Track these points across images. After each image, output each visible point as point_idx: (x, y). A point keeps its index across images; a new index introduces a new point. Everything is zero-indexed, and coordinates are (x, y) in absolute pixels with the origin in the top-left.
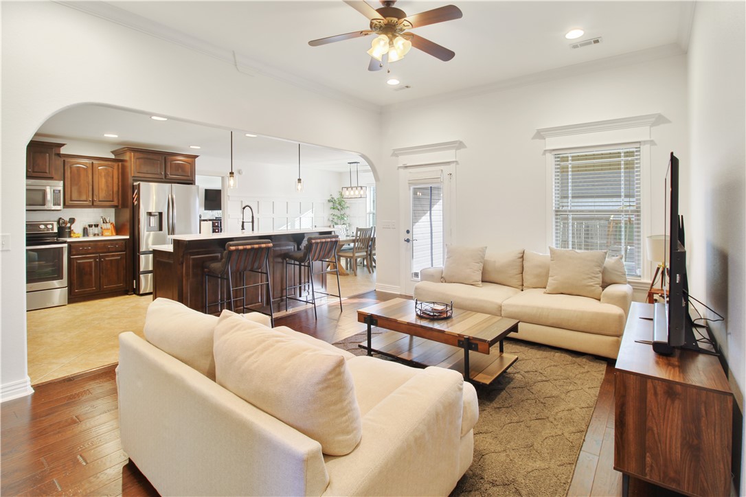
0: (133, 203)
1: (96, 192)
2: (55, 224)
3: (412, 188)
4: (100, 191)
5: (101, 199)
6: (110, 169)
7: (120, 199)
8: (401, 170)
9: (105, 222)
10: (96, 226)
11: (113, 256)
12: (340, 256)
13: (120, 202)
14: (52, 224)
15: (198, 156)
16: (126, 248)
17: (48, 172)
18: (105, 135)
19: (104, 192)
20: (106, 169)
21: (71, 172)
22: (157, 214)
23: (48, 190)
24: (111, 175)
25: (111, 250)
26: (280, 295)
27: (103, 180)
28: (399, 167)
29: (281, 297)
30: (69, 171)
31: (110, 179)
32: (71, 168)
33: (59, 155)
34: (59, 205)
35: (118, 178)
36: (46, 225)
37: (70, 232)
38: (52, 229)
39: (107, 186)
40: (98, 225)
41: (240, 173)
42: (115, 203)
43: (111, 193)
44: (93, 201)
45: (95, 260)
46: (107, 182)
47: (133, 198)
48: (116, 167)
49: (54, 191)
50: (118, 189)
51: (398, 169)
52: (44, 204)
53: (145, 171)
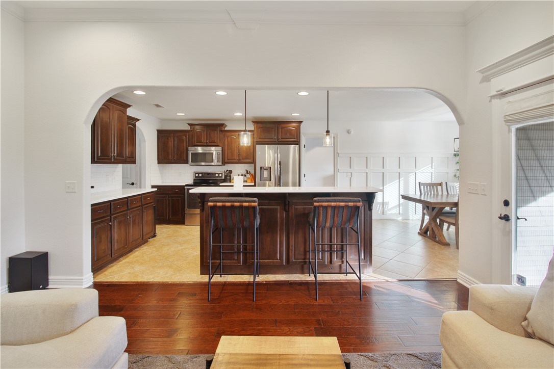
2: (224, 173)
3: (513, 129)
4: (243, 152)
8: (496, 102)
12: (442, 222)
14: (222, 174)
15: (302, 122)
17: (216, 142)
18: (235, 114)
22: (268, 168)
23: (214, 153)
26: (303, 257)
28: (493, 97)
29: (305, 259)
30: (227, 140)
32: (227, 138)
33: (221, 131)
34: (220, 162)
36: (219, 174)
37: (231, 179)
38: (222, 176)
41: (348, 133)
42: (252, 161)
43: (249, 153)
44: (239, 159)
49: (217, 153)
51: (490, 101)
52: (212, 162)
53: (264, 137)
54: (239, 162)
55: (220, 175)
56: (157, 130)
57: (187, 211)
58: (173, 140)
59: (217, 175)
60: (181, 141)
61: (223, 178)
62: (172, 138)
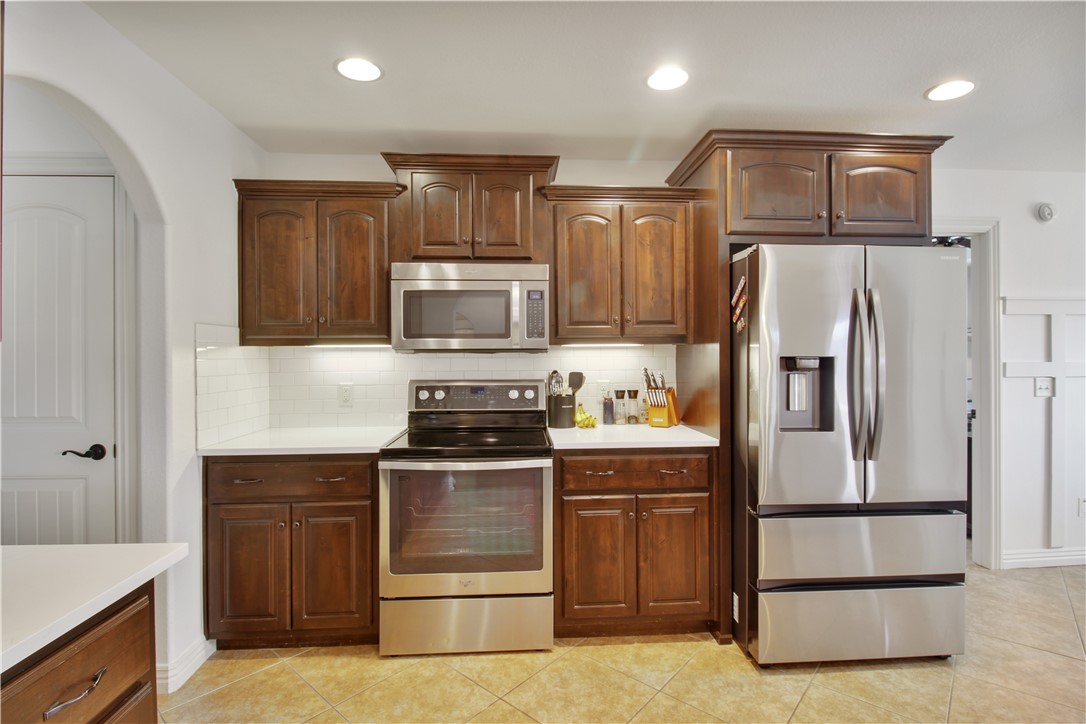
0: (732, 326)
1: (629, 297)
2: (543, 386)
4: (641, 291)
5: (641, 318)
6: (666, 224)
7: (692, 315)
9: (651, 384)
10: (634, 394)
11: (674, 502)
13: (692, 323)
14: (535, 389)
16: (710, 482)
17: (519, 243)
19: (650, 294)
20: (655, 224)
21: (570, 240)
22: (815, 364)
23: (516, 293)
24: (668, 241)
25: (668, 483)
27: (649, 258)
30: (566, 237)
31: (665, 255)
32: (570, 227)
33: (544, 191)
34: (541, 335)
35: (686, 251)
36: (523, 391)
37: (572, 412)
38: (535, 400)
39: (658, 275)
40: (636, 392)
42: (678, 328)
43: (669, 297)
44: (623, 322)
45: (625, 513)
46: (657, 264)
47: (732, 309)
48: (680, 216)
49: (529, 292)
50: (687, 282)
52: (506, 335)
53: (768, 212)
54: (622, 333)
55: (530, 394)
56: (239, 183)
57: (390, 583)
58: (313, 233)
59: (514, 394)
60: (355, 236)
61: (542, 406)
62: (312, 221)
